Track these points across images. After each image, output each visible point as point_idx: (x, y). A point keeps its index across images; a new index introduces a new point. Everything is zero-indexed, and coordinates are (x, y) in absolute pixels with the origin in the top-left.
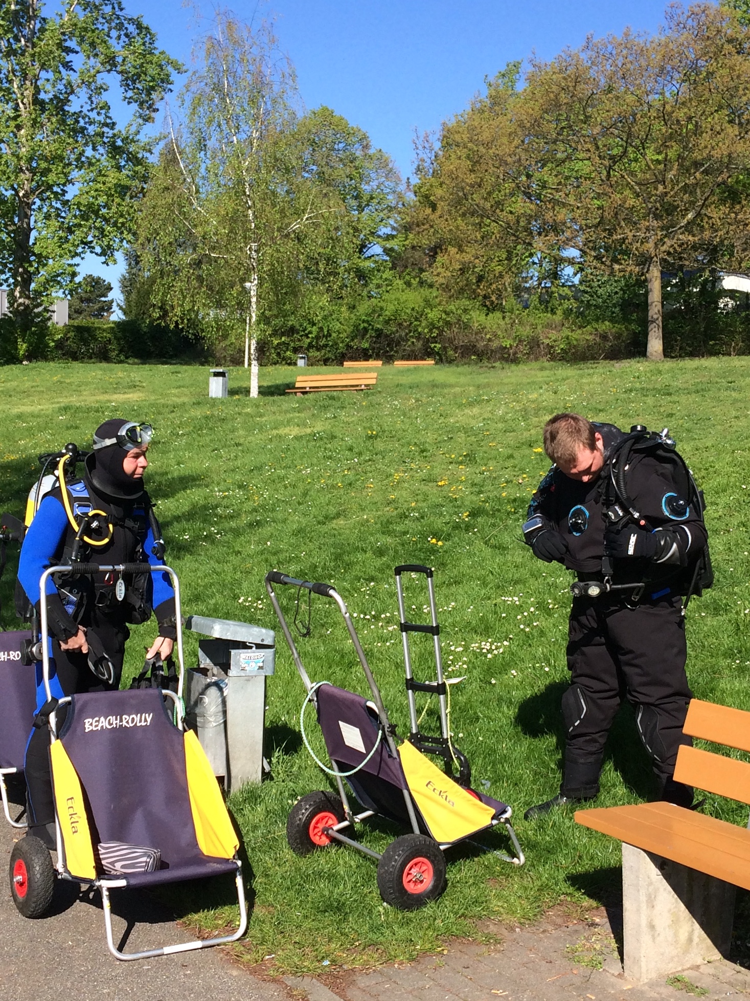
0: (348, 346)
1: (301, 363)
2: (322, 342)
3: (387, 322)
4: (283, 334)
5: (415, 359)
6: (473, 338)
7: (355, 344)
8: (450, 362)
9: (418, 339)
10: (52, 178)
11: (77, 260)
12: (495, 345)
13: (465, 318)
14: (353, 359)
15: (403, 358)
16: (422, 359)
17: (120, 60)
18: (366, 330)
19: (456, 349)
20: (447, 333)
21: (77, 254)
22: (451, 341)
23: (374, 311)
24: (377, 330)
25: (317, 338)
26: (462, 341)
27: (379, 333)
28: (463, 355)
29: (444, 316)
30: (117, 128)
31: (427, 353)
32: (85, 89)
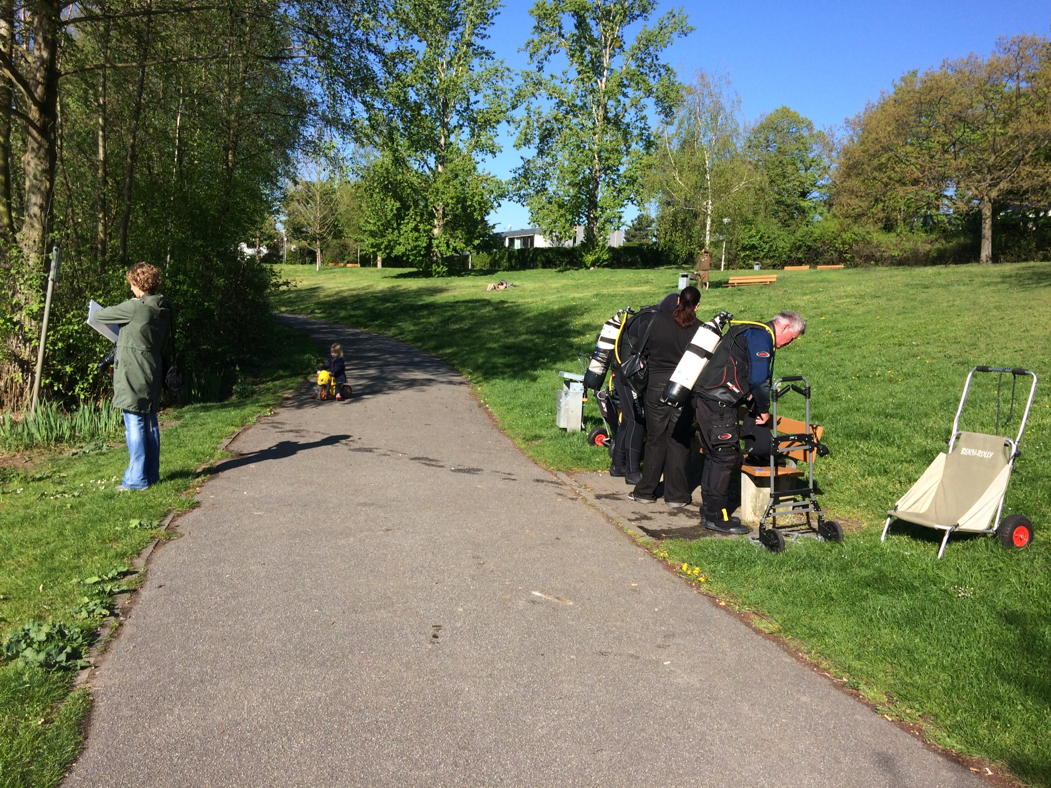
0: (789, 257)
1: (756, 268)
2: (771, 254)
3: (815, 241)
4: (748, 250)
5: (833, 264)
6: (873, 250)
7: (793, 255)
8: (856, 266)
9: (835, 251)
10: (611, 162)
11: (623, 209)
12: (886, 255)
13: (868, 237)
14: (792, 264)
15: (824, 264)
16: (837, 264)
17: (654, 90)
18: (800, 247)
19: (860, 258)
20: (855, 247)
21: (622, 206)
22: (857, 252)
23: (807, 234)
24: (808, 246)
25: (769, 251)
26: (867, 252)
27: (809, 248)
28: (865, 261)
29: (853, 236)
30: (651, 130)
31: (841, 260)
32: (633, 108)
